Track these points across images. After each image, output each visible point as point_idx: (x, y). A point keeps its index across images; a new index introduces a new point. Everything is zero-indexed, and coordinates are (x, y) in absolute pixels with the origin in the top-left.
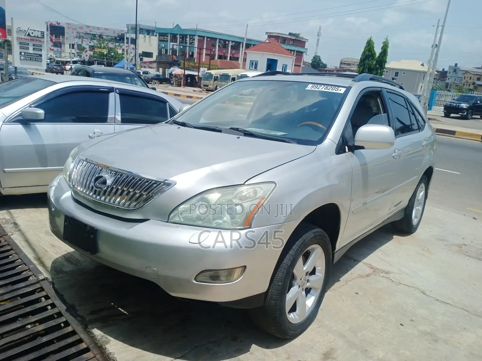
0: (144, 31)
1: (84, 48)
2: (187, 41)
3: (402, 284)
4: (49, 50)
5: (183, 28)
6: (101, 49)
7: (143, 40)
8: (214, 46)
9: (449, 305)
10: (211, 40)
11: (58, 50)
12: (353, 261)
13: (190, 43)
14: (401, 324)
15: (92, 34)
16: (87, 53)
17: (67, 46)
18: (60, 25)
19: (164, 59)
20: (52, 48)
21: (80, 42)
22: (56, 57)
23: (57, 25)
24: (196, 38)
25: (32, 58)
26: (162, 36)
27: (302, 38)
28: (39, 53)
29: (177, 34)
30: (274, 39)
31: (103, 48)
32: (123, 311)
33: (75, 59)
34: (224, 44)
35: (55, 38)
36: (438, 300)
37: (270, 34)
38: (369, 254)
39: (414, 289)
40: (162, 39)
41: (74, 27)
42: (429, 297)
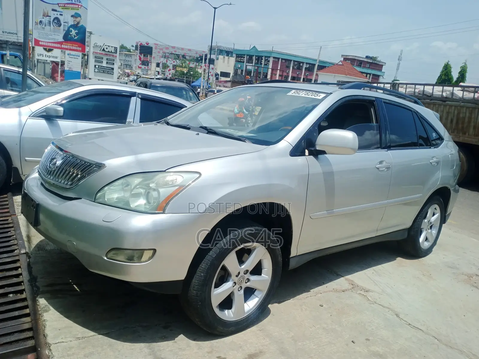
0: (224, 52)
1: (168, 67)
2: (262, 63)
3: (378, 304)
4: (138, 68)
5: (259, 50)
6: (182, 68)
7: (222, 61)
8: (288, 67)
9: (421, 332)
10: (285, 62)
11: (145, 68)
12: (335, 275)
13: (265, 65)
14: (352, 342)
15: (177, 54)
16: (170, 72)
17: (154, 65)
18: (149, 45)
19: (238, 79)
20: (140, 66)
21: (165, 61)
22: (143, 74)
23: (146, 45)
24: (271, 60)
25: (105, 71)
26: (239, 57)
27: (380, 62)
28: (111, 66)
29: (253, 56)
30: (349, 62)
31: (184, 67)
32: (76, 288)
33: (159, 77)
34: (298, 65)
35: (144, 57)
36: (410, 324)
37: (346, 57)
38: (357, 272)
39: (388, 310)
40: (239, 60)
41: (161, 47)
42: (401, 320)
